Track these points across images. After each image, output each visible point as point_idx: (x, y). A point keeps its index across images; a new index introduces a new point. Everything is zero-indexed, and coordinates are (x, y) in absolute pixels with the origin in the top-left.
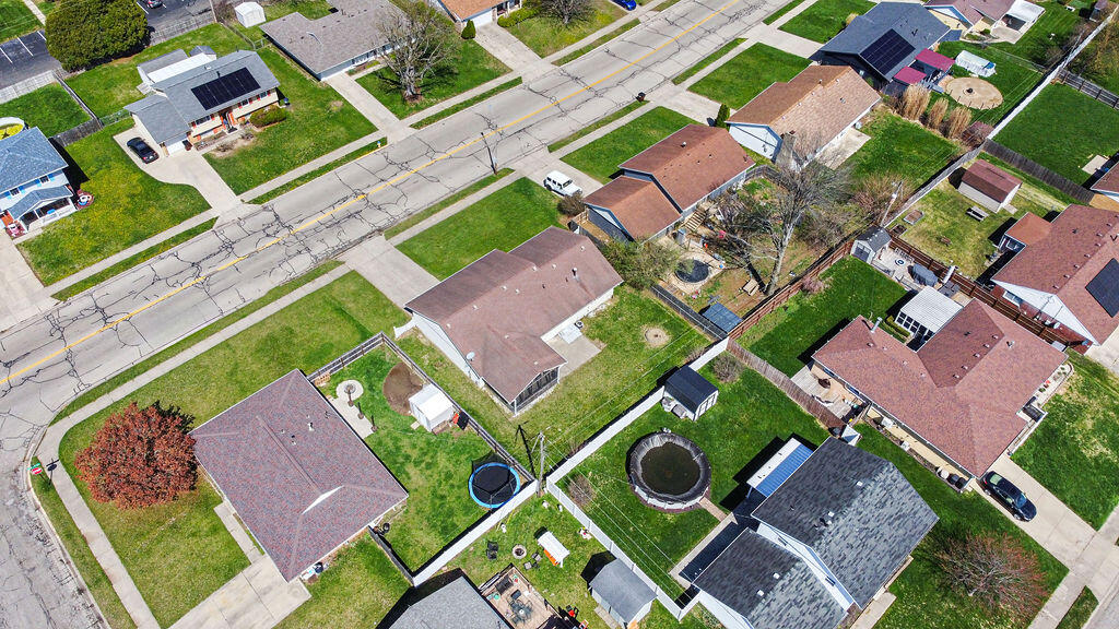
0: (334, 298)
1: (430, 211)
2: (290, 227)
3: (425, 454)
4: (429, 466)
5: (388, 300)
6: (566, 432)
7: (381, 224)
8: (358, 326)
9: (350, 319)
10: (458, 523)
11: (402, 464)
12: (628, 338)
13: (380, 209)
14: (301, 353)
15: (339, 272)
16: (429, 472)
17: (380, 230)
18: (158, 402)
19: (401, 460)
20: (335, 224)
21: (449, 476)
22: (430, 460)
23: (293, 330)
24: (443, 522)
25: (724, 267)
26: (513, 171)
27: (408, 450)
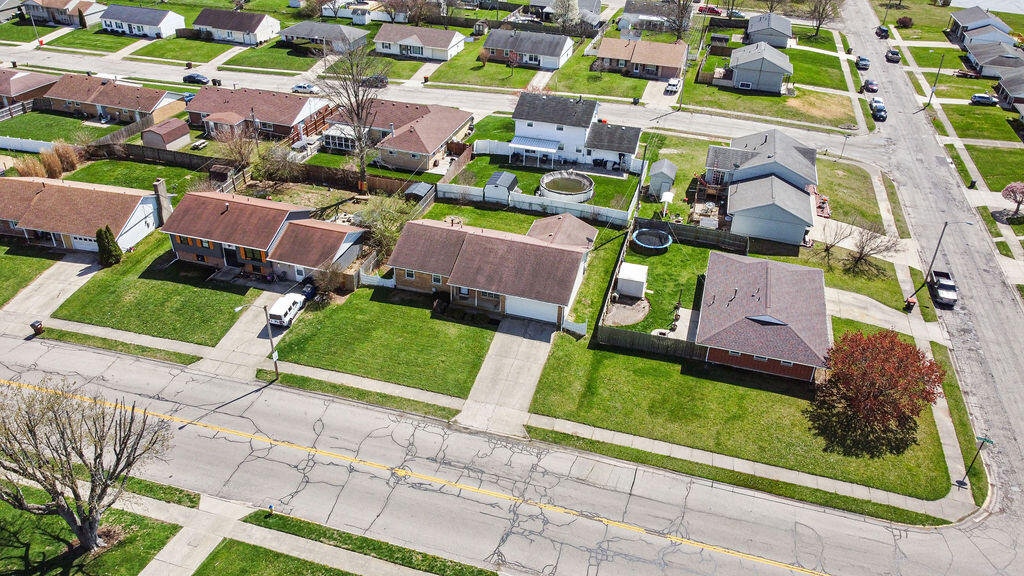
2: (514, 510)
3: (664, 279)
4: (670, 275)
5: (548, 359)
8: (595, 368)
9: (592, 378)
10: (690, 250)
13: (411, 444)
16: (674, 273)
17: (448, 427)
18: (825, 450)
20: (472, 469)
21: (666, 264)
22: (666, 276)
23: (650, 407)
24: (697, 255)
25: (345, 214)
26: (259, 371)
27: (671, 288)
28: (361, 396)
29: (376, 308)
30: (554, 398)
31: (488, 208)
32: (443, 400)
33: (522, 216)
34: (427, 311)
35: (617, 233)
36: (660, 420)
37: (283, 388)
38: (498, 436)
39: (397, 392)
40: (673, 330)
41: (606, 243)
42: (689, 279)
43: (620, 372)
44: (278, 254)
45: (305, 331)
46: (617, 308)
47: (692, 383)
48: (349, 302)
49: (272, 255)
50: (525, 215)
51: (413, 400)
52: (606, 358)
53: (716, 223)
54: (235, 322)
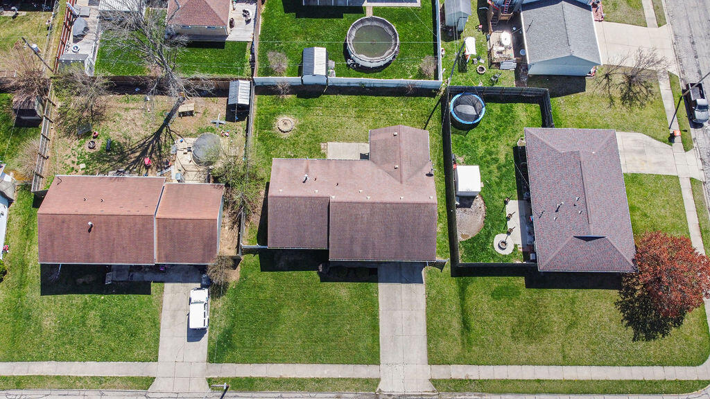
0: (463, 344)
1: (320, 385)
3: (488, 162)
4: (491, 153)
5: (427, 303)
8: (463, 299)
9: (464, 311)
10: (499, 109)
11: (504, 166)
12: (302, 138)
14: (517, 303)
15: (442, 372)
16: (493, 150)
17: (377, 398)
18: (634, 340)
19: (504, 169)
21: (484, 139)
22: (488, 156)
23: (512, 333)
24: (506, 116)
25: (180, 139)
26: (209, 380)
27: (496, 173)
28: (300, 385)
29: (270, 280)
30: (443, 344)
31: (309, 92)
32: (363, 372)
33: (344, 99)
34: (315, 273)
35: (433, 102)
36: (521, 345)
37: (238, 394)
38: (414, 395)
39: (326, 372)
40: (509, 233)
41: (428, 121)
42: (507, 155)
43: (482, 298)
44: (163, 255)
45: (224, 324)
46: (460, 214)
47: (536, 296)
48: (244, 277)
49: (159, 257)
50: (346, 97)
51: (341, 379)
52: (468, 284)
53: (515, 65)
54: (159, 329)
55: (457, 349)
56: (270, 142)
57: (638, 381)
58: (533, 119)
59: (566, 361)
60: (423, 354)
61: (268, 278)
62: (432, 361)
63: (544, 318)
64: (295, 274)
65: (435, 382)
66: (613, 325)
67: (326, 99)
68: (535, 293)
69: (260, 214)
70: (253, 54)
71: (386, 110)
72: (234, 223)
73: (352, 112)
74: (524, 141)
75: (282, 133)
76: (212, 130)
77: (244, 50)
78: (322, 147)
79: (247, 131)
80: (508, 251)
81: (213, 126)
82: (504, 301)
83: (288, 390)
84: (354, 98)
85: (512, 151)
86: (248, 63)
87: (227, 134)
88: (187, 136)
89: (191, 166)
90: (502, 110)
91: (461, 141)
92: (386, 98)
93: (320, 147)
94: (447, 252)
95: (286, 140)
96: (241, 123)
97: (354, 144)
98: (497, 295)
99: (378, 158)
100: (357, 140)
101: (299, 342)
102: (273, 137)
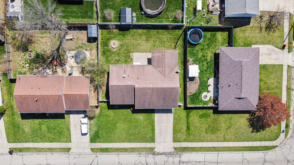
0: (187, 135)
1: (133, 150)
3: (202, 60)
4: (204, 56)
5: (174, 120)
6: (165, 37)
7: (151, 156)
8: (188, 118)
9: (188, 123)
10: (210, 35)
11: (210, 62)
12: (122, 51)
13: (147, 164)
14: (209, 120)
15: (178, 145)
16: (206, 55)
17: (154, 154)
18: (252, 132)
19: (209, 64)
21: (202, 49)
22: (203, 58)
23: (205, 131)
24: (212, 38)
25: (68, 52)
26: (91, 149)
27: (206, 65)
28: (125, 150)
29: (112, 113)
30: (179, 135)
31: (124, 28)
32: (149, 145)
33: (140, 31)
34: (129, 110)
35: (180, 32)
36: (209, 135)
37: (102, 153)
38: (168, 153)
39: (135, 145)
40: (208, 92)
41: (178, 41)
42: (211, 57)
43: (195, 118)
44: (68, 107)
45: (95, 129)
46: (189, 84)
47: (216, 117)
48: (101, 112)
49: (67, 108)
50: (141, 30)
51: (141, 148)
52: (190, 112)
53: (219, 13)
54: (70, 131)
55: (184, 137)
56: (108, 53)
57: (250, 147)
58: (224, 40)
59: (225, 140)
60: (171, 139)
61: (111, 112)
62: (174, 141)
63: (219, 125)
64: (122, 110)
65: (175, 148)
66: (245, 127)
67: (132, 31)
68: (216, 116)
69: (106, 85)
70: (97, 8)
71: (159, 36)
72: (95, 89)
73: (144, 38)
74: (219, 51)
75: (113, 49)
76: (82, 47)
77: (93, 6)
78: (131, 55)
79: (97, 47)
80: (207, 99)
81: (82, 45)
82: (203, 119)
83: (121, 152)
84: (145, 31)
85: (213, 55)
86: (95, 13)
87: (89, 49)
88: (71, 50)
89: (75, 65)
90: (211, 35)
91: (191, 51)
92: (159, 31)
93: (130, 55)
94: (183, 100)
95: (115, 52)
96: (94, 43)
97: (145, 54)
98: (201, 117)
99: (155, 64)
100: (146, 52)
101: (124, 135)
102: (109, 51)
